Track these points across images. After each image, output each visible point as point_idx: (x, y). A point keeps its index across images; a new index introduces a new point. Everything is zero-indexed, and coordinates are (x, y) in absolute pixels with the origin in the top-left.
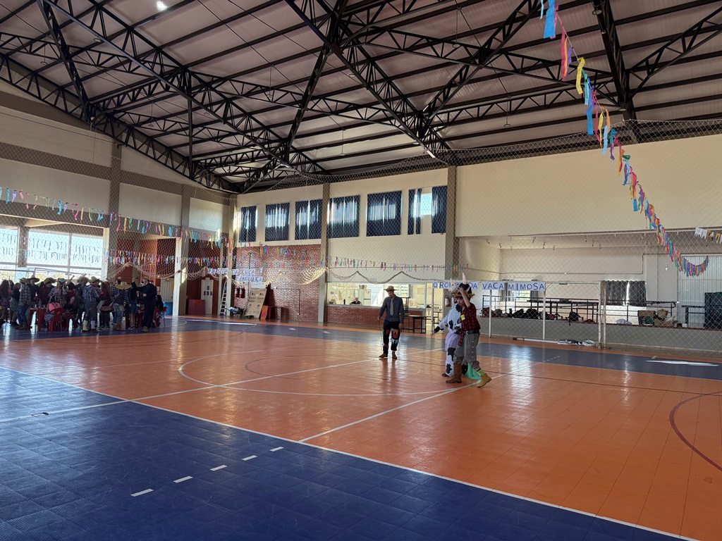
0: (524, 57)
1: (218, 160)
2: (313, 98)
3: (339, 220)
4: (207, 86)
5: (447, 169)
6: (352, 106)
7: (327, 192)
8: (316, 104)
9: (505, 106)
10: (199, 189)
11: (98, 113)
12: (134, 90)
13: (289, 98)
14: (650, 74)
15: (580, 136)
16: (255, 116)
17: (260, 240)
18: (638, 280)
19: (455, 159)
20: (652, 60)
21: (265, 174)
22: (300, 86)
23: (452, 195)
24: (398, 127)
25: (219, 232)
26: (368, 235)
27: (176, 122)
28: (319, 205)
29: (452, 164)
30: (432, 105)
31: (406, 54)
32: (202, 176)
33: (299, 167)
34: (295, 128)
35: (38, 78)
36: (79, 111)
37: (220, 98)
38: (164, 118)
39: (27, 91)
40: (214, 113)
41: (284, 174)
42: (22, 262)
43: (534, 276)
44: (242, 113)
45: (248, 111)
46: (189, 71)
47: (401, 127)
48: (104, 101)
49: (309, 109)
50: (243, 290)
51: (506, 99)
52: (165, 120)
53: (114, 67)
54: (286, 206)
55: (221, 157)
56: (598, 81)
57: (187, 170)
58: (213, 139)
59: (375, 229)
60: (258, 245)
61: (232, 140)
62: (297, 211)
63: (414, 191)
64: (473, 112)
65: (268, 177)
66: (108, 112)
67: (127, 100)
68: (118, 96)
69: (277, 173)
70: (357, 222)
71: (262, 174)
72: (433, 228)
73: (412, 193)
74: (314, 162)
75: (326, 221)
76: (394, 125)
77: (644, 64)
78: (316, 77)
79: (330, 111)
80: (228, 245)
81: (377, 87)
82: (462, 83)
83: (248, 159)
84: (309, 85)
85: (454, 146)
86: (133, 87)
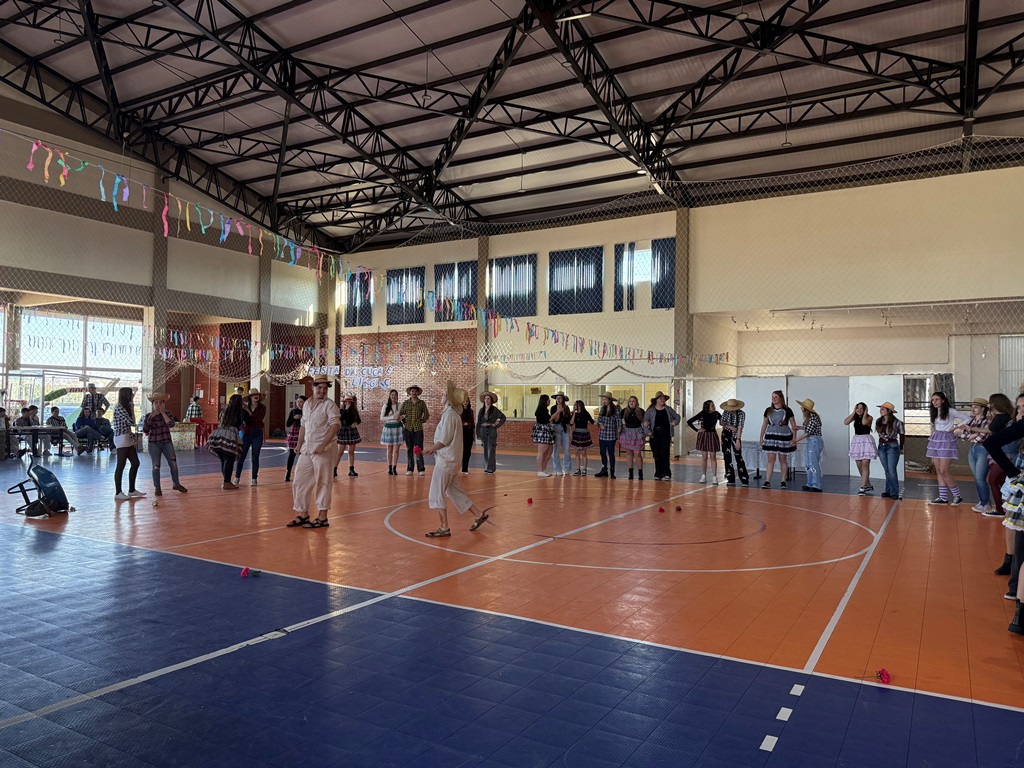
0: (827, 38)
1: (317, 202)
2: (488, 103)
3: (505, 292)
4: (318, 83)
5: (674, 212)
6: (544, 115)
7: (484, 249)
8: (488, 113)
9: (782, 115)
11: (133, 128)
12: (197, 90)
13: (448, 102)
14: (1015, 66)
15: (896, 159)
16: (386, 132)
17: (379, 324)
18: (942, 373)
19: (686, 198)
20: (1020, 45)
21: (388, 224)
22: (468, 83)
23: (681, 252)
24: (614, 147)
25: (313, 311)
26: (552, 312)
27: (259, 142)
28: (472, 269)
29: (683, 203)
30: (669, 114)
31: (653, 30)
32: (288, 227)
33: (447, 210)
34: (449, 151)
35: (40, 69)
36: (103, 124)
37: (337, 103)
38: (240, 135)
39: (23, 90)
40: (329, 125)
41: (418, 223)
42: (13, 362)
44: (366, 126)
45: (376, 123)
46: (292, 59)
47: (623, 146)
48: (145, 107)
49: (480, 120)
51: (785, 104)
52: (241, 138)
53: (171, 51)
54: (419, 272)
55: (322, 197)
56: (933, 76)
57: (267, 218)
58: (316, 168)
59: (561, 303)
60: (376, 332)
61: (343, 169)
62: (438, 278)
63: (623, 245)
64: (732, 124)
65: (393, 227)
66: (149, 125)
67: (185, 105)
68: (170, 99)
69: (406, 221)
70: (533, 295)
71: (384, 223)
72: (653, 303)
73: (619, 249)
74: (467, 204)
75: (484, 294)
76: (609, 145)
77: (1006, 50)
78: (501, 67)
79: (511, 122)
80: (327, 332)
81: (597, 84)
82: (727, 78)
83: (365, 200)
84: (482, 82)
85: (687, 177)
86: (197, 85)
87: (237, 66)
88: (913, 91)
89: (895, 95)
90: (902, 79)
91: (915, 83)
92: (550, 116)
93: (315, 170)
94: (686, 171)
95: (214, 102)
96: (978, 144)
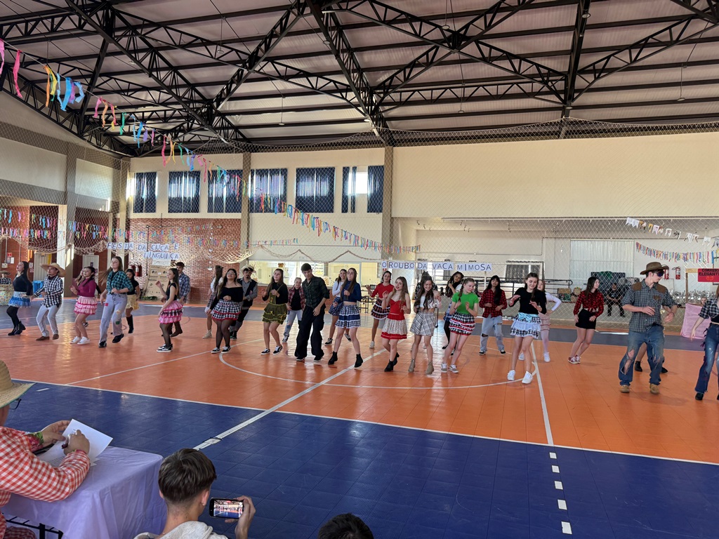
0: (491, 47)
2: (264, 60)
3: (263, 194)
4: (132, 30)
5: (383, 149)
6: (302, 73)
7: (247, 162)
8: (262, 68)
9: (459, 92)
10: (88, 149)
12: (27, 22)
13: (233, 56)
14: (596, 79)
16: (180, 71)
17: (162, 211)
19: (392, 140)
20: (600, 66)
22: (249, 44)
23: (387, 176)
24: (349, 101)
25: (109, 200)
26: (297, 211)
27: (75, 68)
28: (239, 176)
29: (389, 143)
30: (387, 83)
31: (384, 26)
32: (91, 135)
33: (222, 131)
34: (229, 90)
37: (146, 46)
38: (59, 61)
40: (139, 63)
41: (196, 139)
43: (447, 256)
44: (165, 65)
45: (174, 64)
46: (113, 10)
47: (356, 100)
49: (256, 71)
50: (140, 267)
51: (460, 85)
52: (60, 64)
54: (196, 175)
56: (551, 78)
57: (74, 126)
58: (121, 92)
59: (304, 205)
60: (159, 217)
61: (143, 95)
62: (210, 182)
63: (348, 168)
64: (427, 94)
69: (188, 137)
70: (284, 198)
72: (368, 208)
73: (346, 170)
74: (237, 128)
75: (247, 194)
76: (345, 99)
77: (591, 68)
78: (276, 36)
79: (278, 75)
80: (118, 216)
81: (345, 56)
82: (429, 64)
83: (158, 119)
84: (260, 45)
85: (393, 125)
86: (27, 19)
87: (66, 9)
88: (537, 86)
89: (527, 87)
90: (532, 78)
91: (539, 82)
92: (306, 74)
93: (119, 93)
94: (393, 122)
95: (41, 34)
96: (572, 122)
